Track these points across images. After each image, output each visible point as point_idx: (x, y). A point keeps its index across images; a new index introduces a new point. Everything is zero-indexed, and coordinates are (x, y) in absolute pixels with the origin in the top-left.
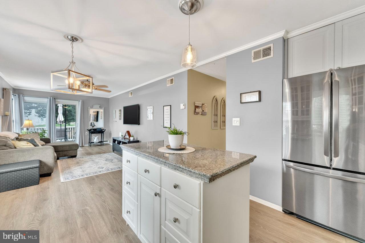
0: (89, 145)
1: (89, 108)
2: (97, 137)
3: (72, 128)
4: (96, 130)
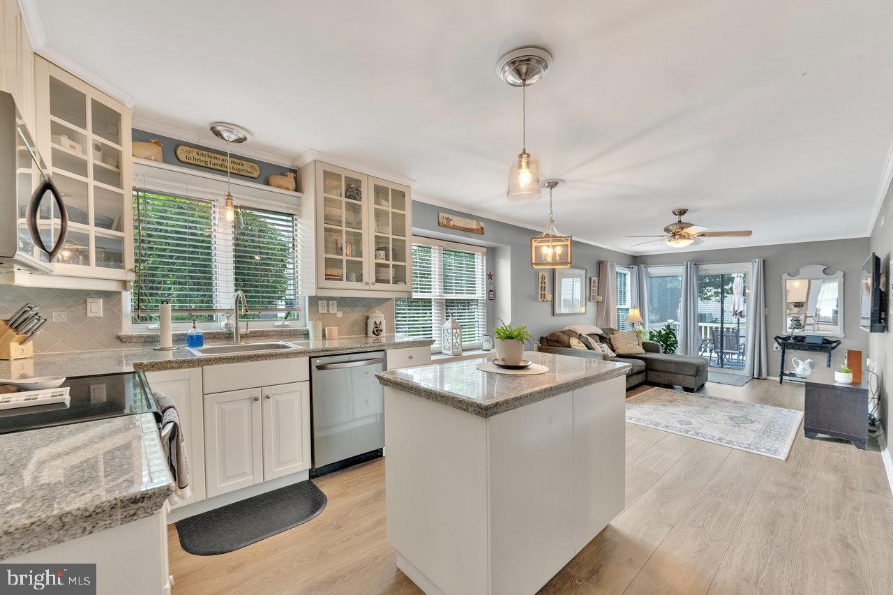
1: (785, 276)
2: (809, 360)
4: (804, 341)
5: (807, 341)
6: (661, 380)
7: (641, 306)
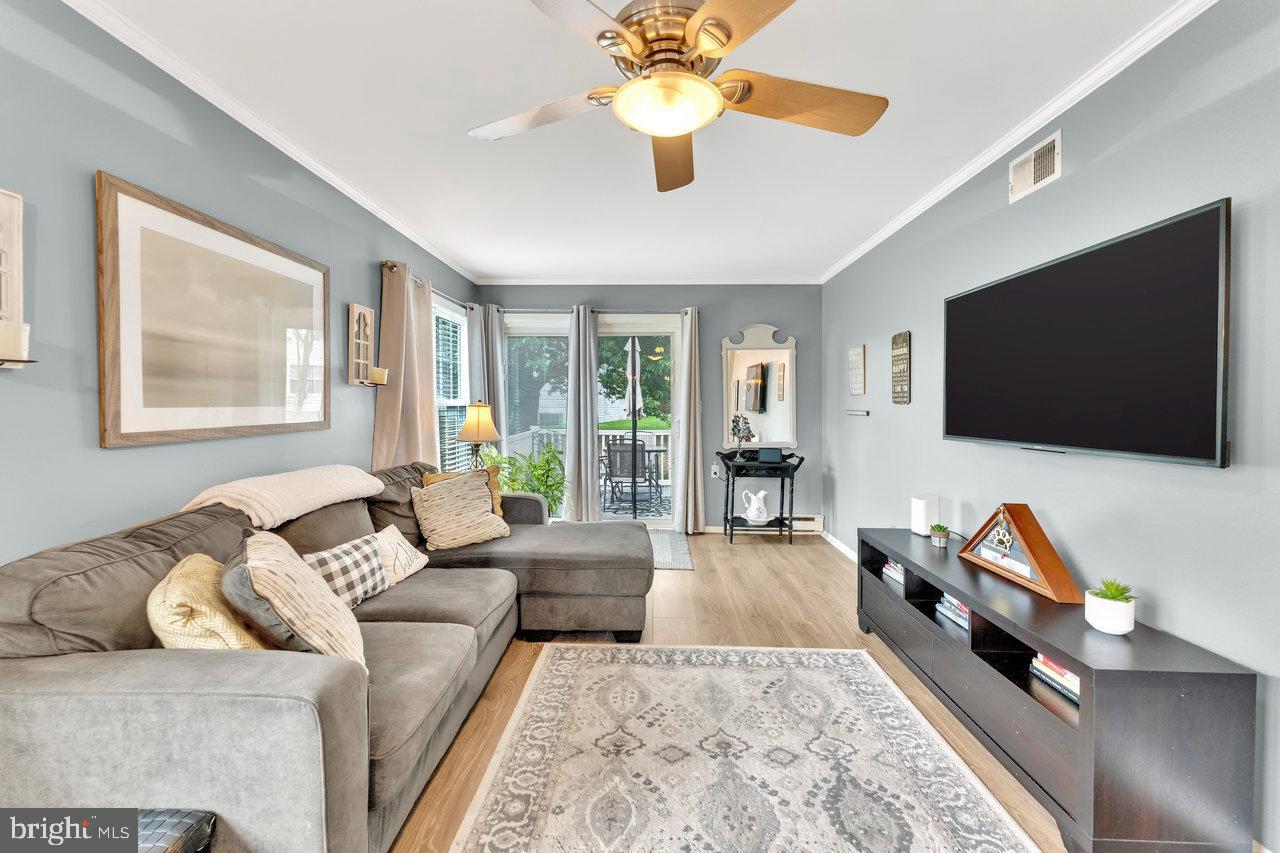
0: (726, 530)
1: (726, 342)
2: (762, 494)
3: (666, 437)
4: (757, 459)
5: (762, 457)
6: (560, 623)
7: (491, 399)
